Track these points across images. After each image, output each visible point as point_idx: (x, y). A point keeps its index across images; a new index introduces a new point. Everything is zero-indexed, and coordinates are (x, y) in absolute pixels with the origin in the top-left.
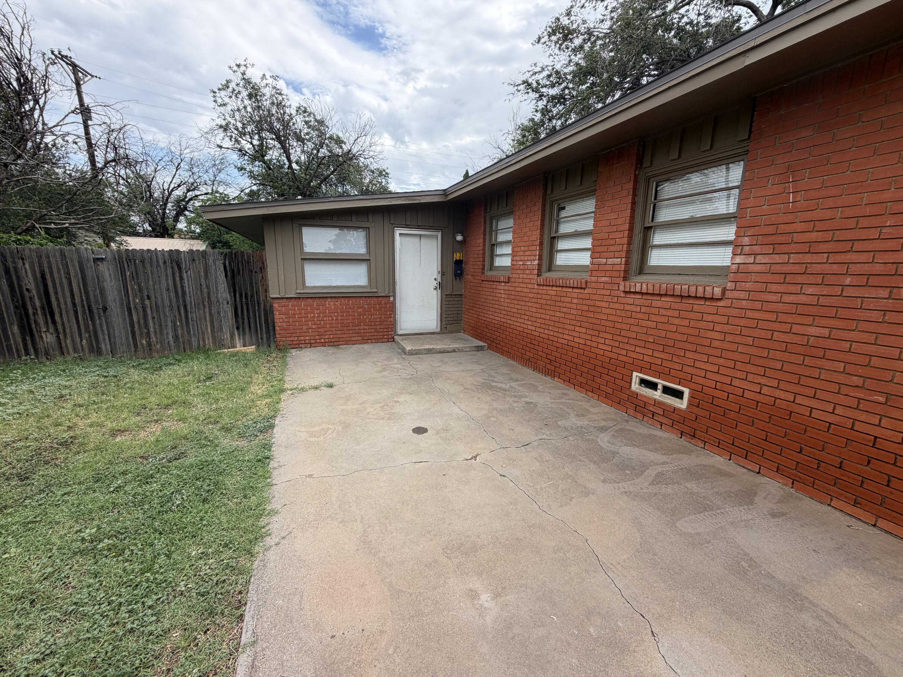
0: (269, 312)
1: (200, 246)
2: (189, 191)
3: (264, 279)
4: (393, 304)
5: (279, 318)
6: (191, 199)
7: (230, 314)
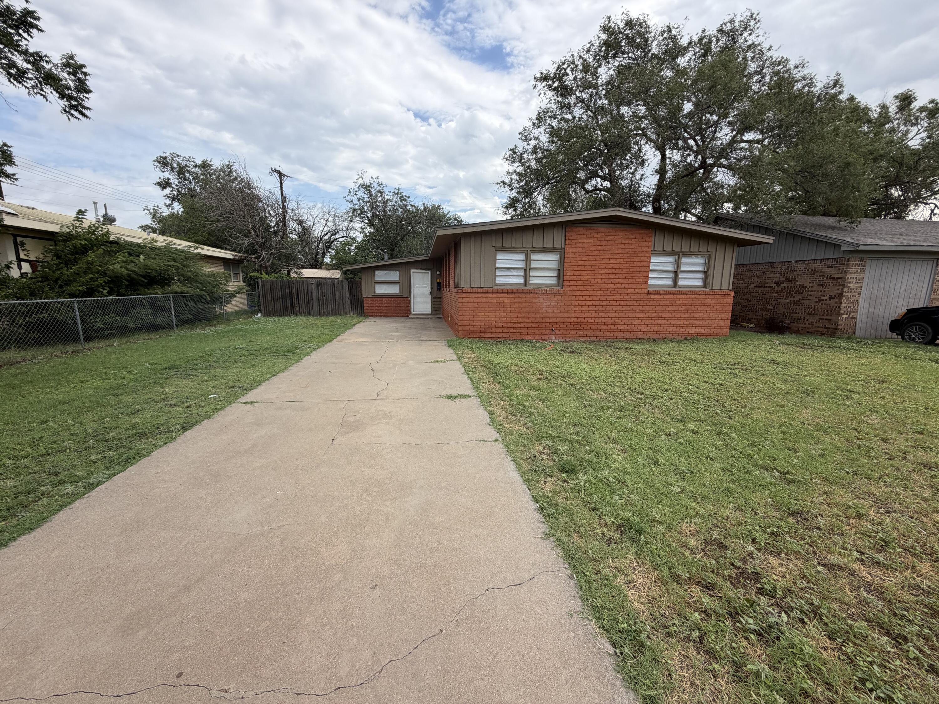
0: (362, 302)
1: (337, 274)
2: (332, 235)
3: (361, 290)
4: (410, 301)
5: (366, 305)
6: (333, 241)
7: (349, 303)
